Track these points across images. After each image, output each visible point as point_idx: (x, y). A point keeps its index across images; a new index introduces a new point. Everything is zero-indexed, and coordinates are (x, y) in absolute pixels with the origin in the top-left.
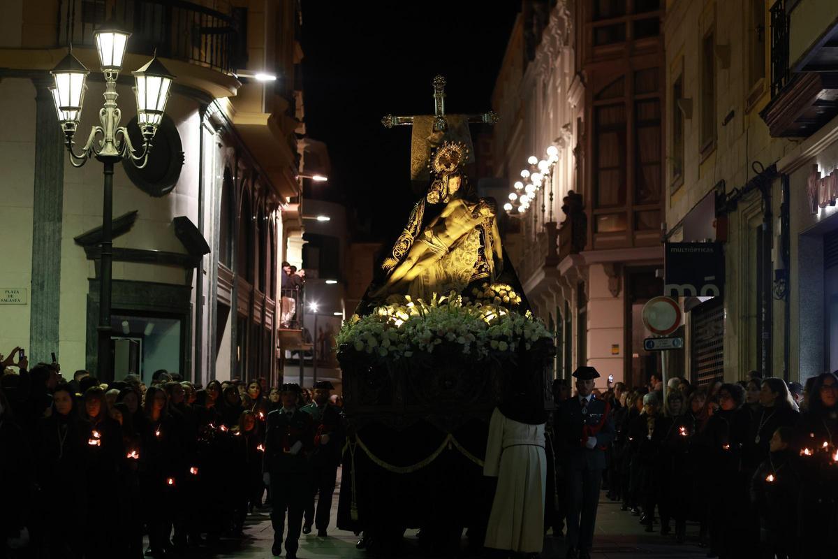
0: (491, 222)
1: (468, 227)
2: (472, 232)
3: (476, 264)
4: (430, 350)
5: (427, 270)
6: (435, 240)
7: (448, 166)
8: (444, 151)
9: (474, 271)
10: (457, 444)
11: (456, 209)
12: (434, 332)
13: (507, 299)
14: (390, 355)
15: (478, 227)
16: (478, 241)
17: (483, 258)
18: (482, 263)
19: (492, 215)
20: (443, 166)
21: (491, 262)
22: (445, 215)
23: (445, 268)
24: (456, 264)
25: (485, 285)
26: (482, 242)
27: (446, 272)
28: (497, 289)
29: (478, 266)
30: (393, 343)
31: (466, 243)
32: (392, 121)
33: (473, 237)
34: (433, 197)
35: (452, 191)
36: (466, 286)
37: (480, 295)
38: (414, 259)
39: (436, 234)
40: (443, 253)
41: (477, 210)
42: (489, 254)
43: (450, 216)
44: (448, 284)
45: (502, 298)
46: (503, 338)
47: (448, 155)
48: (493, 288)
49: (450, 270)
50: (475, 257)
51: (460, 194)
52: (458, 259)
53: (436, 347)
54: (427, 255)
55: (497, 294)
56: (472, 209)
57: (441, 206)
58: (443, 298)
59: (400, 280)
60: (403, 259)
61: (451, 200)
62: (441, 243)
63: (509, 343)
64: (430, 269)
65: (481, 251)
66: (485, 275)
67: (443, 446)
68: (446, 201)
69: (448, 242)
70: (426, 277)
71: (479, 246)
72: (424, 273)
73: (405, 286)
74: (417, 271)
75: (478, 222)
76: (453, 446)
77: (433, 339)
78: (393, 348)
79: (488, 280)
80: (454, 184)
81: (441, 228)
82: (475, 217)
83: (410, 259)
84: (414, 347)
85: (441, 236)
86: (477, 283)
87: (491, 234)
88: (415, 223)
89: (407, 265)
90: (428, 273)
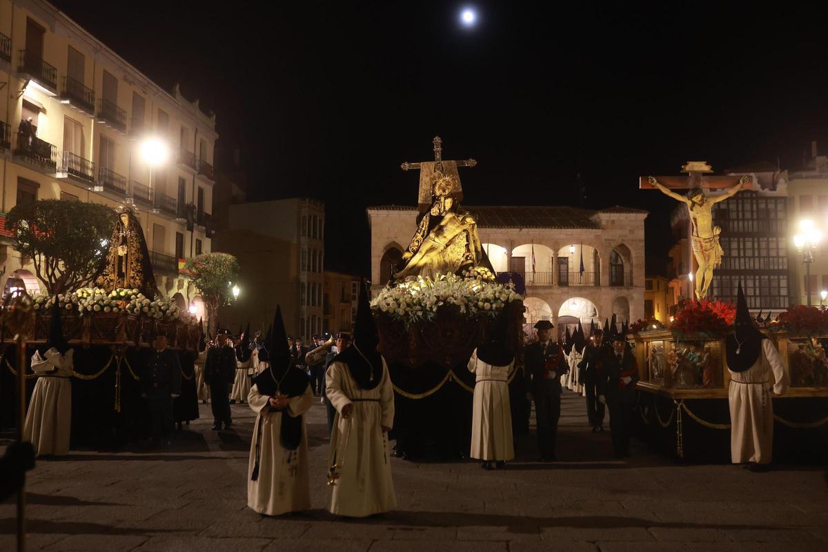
0: (473, 227)
1: (458, 231)
2: (460, 233)
3: (464, 255)
4: (434, 310)
5: (432, 259)
6: (436, 239)
7: (444, 191)
8: (441, 181)
9: (463, 259)
10: (455, 377)
11: (450, 219)
12: (438, 297)
13: (485, 276)
14: (406, 313)
15: (464, 231)
16: (465, 240)
17: (468, 250)
18: (468, 254)
19: (474, 222)
20: (441, 191)
22: (442, 223)
23: (444, 257)
24: (451, 255)
25: (471, 268)
26: (468, 240)
27: (444, 260)
28: (479, 271)
29: (465, 256)
30: (408, 305)
31: (457, 241)
32: (406, 166)
33: (461, 237)
34: (435, 211)
35: (447, 209)
36: (458, 269)
37: (467, 274)
38: (424, 252)
39: (437, 235)
40: (442, 248)
41: (464, 219)
43: (447, 224)
44: (445, 268)
45: (482, 276)
46: (486, 300)
47: (443, 184)
48: (476, 269)
49: (447, 259)
50: (463, 250)
51: (453, 209)
52: (452, 252)
53: (439, 308)
54: (432, 249)
55: (479, 274)
56: (460, 218)
57: (440, 218)
58: (443, 277)
59: (414, 266)
60: (415, 253)
61: (446, 213)
62: (440, 242)
63: (491, 304)
65: (467, 246)
66: (470, 261)
67: (446, 379)
68: (443, 215)
70: (431, 264)
71: (466, 243)
72: (430, 261)
74: (425, 260)
75: (465, 227)
76: (452, 378)
77: (436, 303)
78: (408, 309)
79: (472, 265)
80: (448, 203)
81: (440, 232)
82: (463, 224)
83: (421, 252)
84: (423, 309)
85: (440, 237)
86: (465, 267)
87: (473, 236)
88: (423, 229)
89: (418, 256)
90: (432, 261)
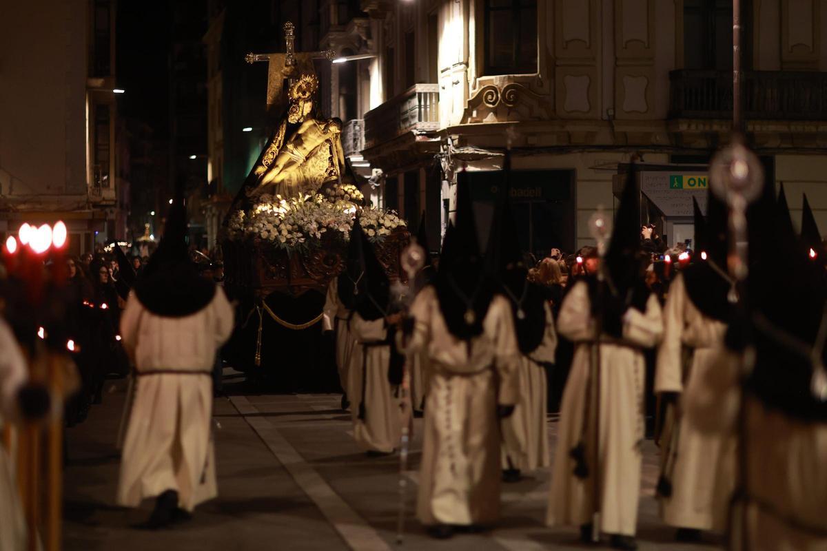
0: (337, 136)
1: (320, 141)
2: (322, 144)
3: (327, 170)
4: (319, 237)
5: (290, 175)
6: (295, 152)
7: (304, 93)
8: (301, 82)
9: (326, 175)
11: (310, 127)
12: (319, 223)
13: (354, 196)
15: (327, 141)
16: (328, 152)
17: (333, 165)
18: (332, 169)
19: (337, 131)
20: (300, 93)
21: (338, 168)
22: (301, 132)
23: (304, 173)
24: (312, 169)
25: (336, 185)
26: (331, 153)
27: (304, 176)
28: (346, 189)
29: (329, 171)
30: (289, 232)
31: (319, 153)
32: (253, 58)
33: (324, 149)
34: (292, 119)
35: (305, 114)
36: (320, 186)
37: (333, 193)
38: (281, 166)
39: (296, 147)
40: (301, 161)
41: (326, 127)
42: (336, 161)
43: (306, 132)
44: (306, 185)
45: (350, 195)
46: (370, 226)
47: (304, 85)
48: (342, 187)
49: (308, 175)
50: (327, 164)
51: (312, 115)
52: (313, 166)
53: (323, 235)
54: (290, 163)
55: (346, 192)
56: (323, 127)
57: (299, 125)
58: (307, 196)
59: (269, 183)
60: (271, 167)
61: (306, 120)
62: (299, 154)
63: (375, 231)
64: (293, 174)
65: (331, 159)
66: (334, 178)
68: (301, 122)
69: (306, 153)
70: (290, 180)
71: (329, 156)
72: (288, 178)
73: (273, 188)
74: (283, 176)
75: (327, 137)
77: (319, 228)
78: (290, 236)
79: (336, 181)
80: (307, 108)
81: (299, 142)
82: (325, 133)
83: (277, 166)
84: (306, 235)
85: (300, 148)
86: (329, 184)
87: (336, 147)
88: (279, 138)
89: (275, 172)
90: (290, 177)
